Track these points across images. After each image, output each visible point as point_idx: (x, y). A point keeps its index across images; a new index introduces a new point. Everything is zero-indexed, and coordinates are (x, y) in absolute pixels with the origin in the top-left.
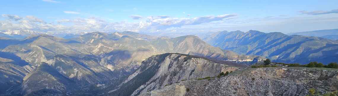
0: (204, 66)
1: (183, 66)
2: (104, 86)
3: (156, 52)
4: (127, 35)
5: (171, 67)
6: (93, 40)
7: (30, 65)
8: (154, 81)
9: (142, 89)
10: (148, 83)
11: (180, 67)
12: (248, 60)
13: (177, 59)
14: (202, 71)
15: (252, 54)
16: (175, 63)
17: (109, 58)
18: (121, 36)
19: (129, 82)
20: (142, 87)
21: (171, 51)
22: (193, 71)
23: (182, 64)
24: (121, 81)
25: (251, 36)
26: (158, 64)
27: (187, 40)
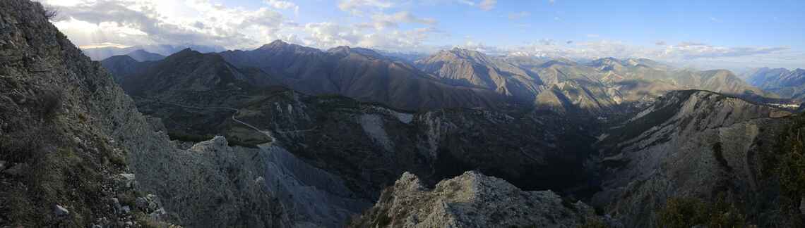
0: (745, 108)
1: (715, 106)
2: (605, 120)
3: (678, 86)
4: (642, 63)
5: (697, 107)
6: (604, 67)
7: (544, 86)
8: (673, 122)
9: (655, 132)
10: (664, 124)
11: (712, 108)
12: (794, 106)
13: (706, 98)
14: (742, 114)
15: (798, 99)
16: (705, 102)
17: (617, 88)
18: (635, 64)
19: (637, 120)
20: (655, 128)
21: (697, 86)
22: (730, 113)
23: (715, 104)
24: (627, 118)
25: (799, 76)
26: (679, 103)
27: (718, 75)
